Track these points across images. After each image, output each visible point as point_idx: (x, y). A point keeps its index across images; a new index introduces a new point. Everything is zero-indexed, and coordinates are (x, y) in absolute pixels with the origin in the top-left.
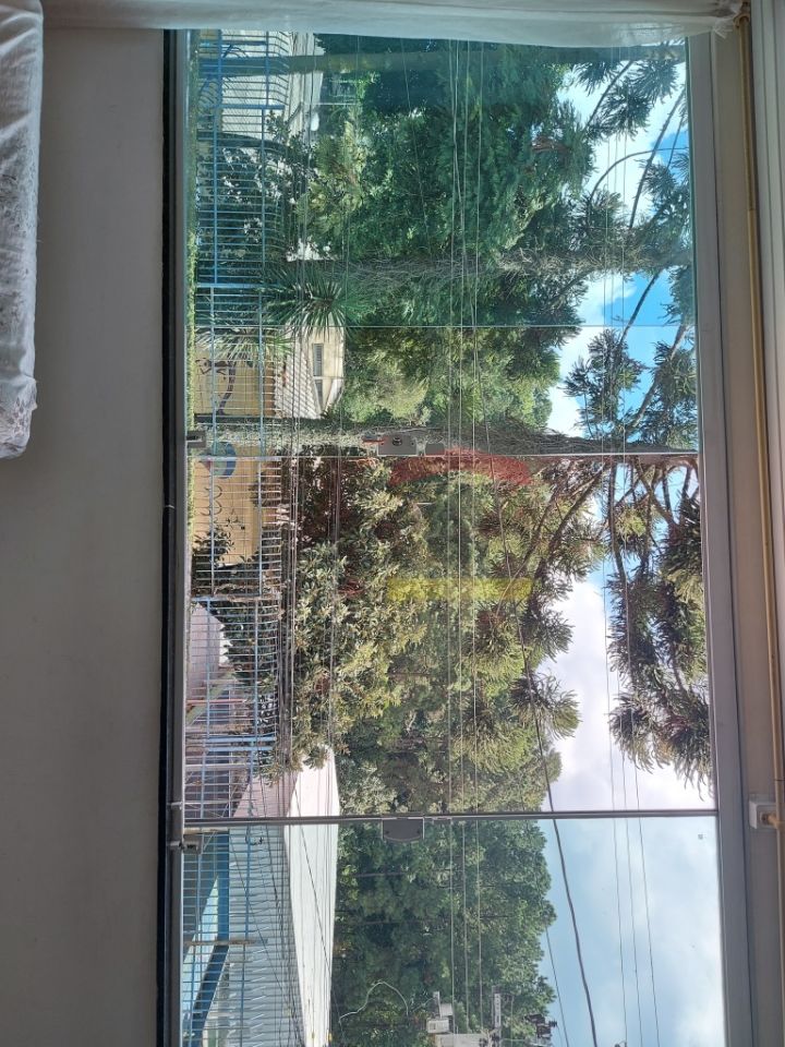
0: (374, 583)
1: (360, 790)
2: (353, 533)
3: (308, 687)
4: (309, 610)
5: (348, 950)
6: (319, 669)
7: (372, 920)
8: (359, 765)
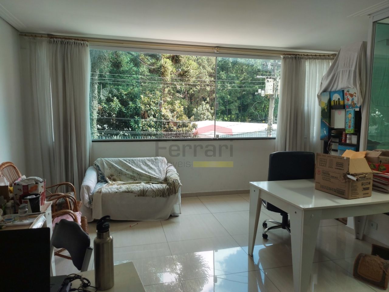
0: (143, 107)
1: (202, 114)
2: (126, 114)
3: (175, 128)
4: (152, 128)
5: (248, 118)
6: (170, 125)
7: (241, 111)
8: (194, 114)
